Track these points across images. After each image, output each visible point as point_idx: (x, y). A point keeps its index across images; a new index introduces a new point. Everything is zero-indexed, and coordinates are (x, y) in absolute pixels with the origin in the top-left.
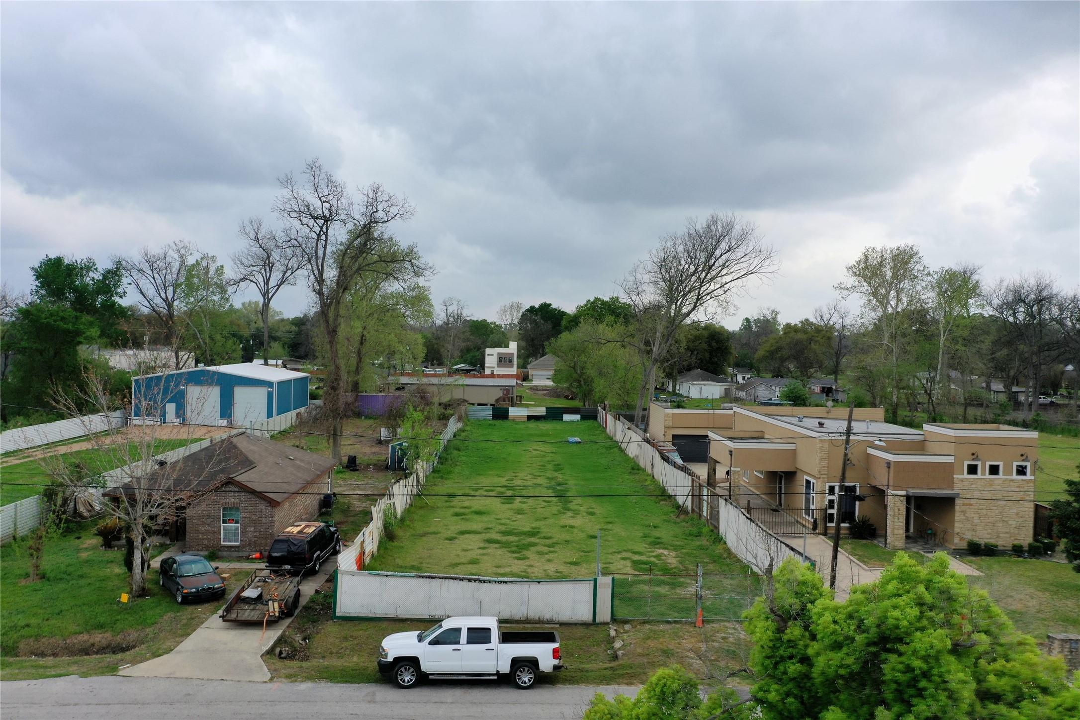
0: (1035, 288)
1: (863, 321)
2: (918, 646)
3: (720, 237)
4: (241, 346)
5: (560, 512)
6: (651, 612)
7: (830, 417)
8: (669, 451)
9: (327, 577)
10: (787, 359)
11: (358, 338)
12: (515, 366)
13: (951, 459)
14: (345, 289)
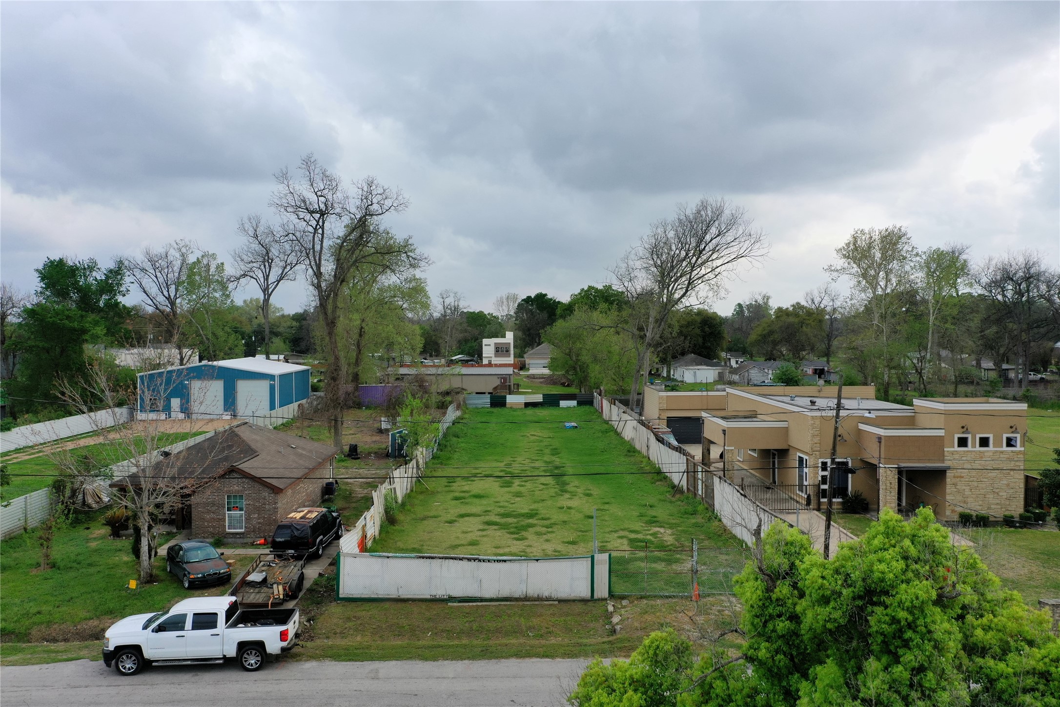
0: (1023, 266)
1: (853, 302)
2: (903, 597)
3: (710, 222)
4: (243, 342)
5: (557, 494)
6: (648, 588)
7: (821, 395)
8: (664, 433)
9: (330, 560)
10: (780, 342)
11: (357, 331)
12: (512, 356)
13: (941, 433)
14: (343, 281)
